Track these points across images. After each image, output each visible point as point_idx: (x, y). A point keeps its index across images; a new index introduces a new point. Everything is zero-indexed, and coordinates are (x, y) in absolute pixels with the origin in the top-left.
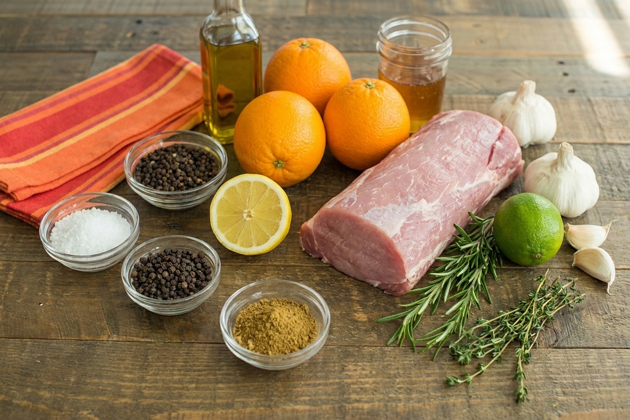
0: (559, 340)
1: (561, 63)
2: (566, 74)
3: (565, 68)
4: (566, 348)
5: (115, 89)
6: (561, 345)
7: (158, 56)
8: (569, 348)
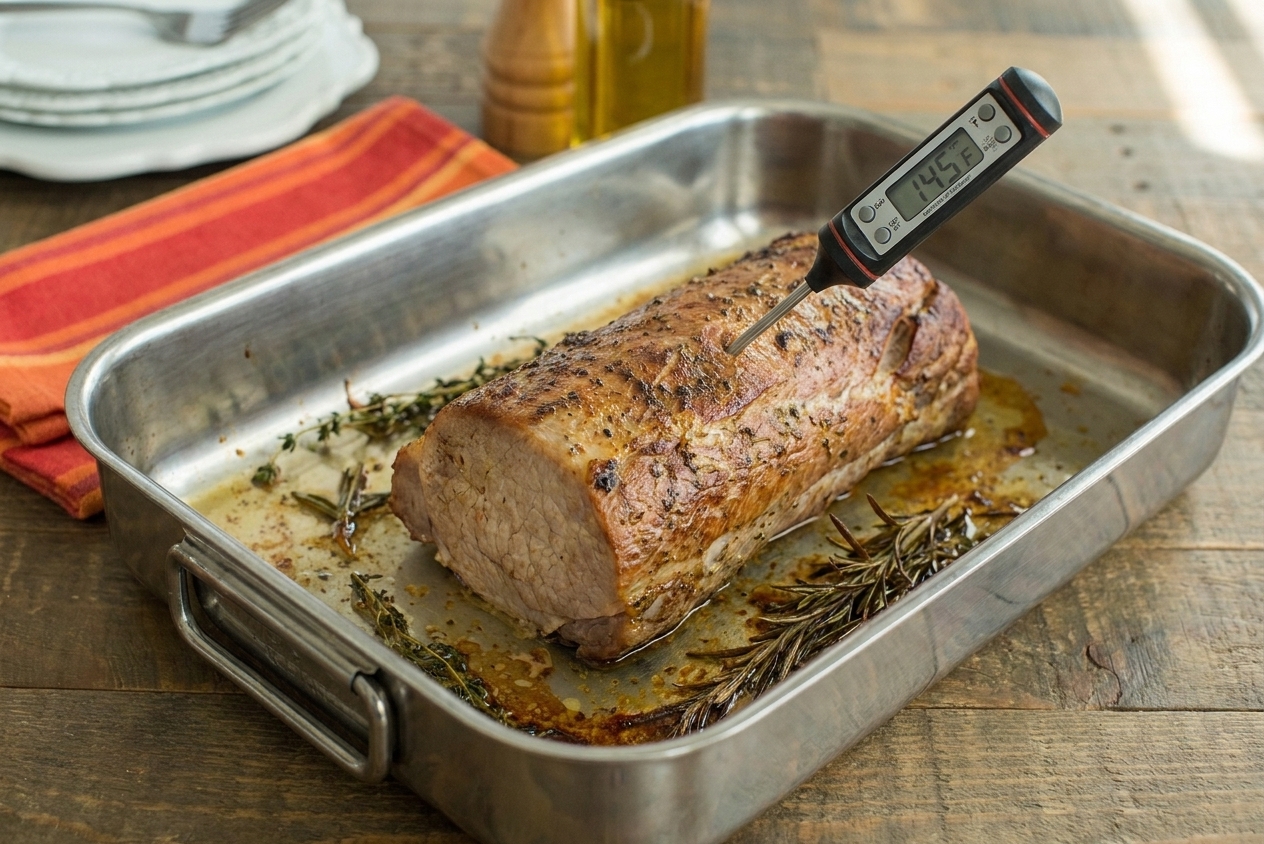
0: (1126, 695)
1: (1118, 129)
2: (1127, 153)
3: (1126, 140)
4: (1137, 710)
5: (294, 197)
6: (1131, 705)
7: (400, 125)
8: (1145, 710)
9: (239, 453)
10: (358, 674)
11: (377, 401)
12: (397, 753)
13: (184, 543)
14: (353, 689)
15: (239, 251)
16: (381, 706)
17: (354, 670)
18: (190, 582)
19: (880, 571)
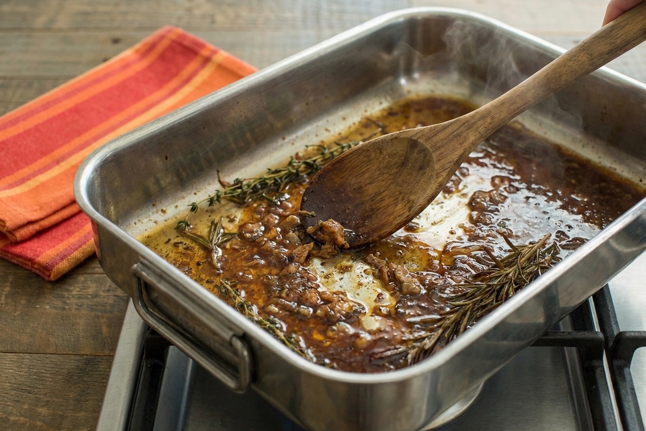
7: (174, 42)
9: (163, 211)
10: (234, 335)
11: (238, 182)
12: (255, 377)
13: (139, 264)
14: (230, 344)
15: (102, 121)
16: (246, 353)
17: (231, 333)
18: (143, 286)
19: (510, 275)
